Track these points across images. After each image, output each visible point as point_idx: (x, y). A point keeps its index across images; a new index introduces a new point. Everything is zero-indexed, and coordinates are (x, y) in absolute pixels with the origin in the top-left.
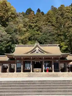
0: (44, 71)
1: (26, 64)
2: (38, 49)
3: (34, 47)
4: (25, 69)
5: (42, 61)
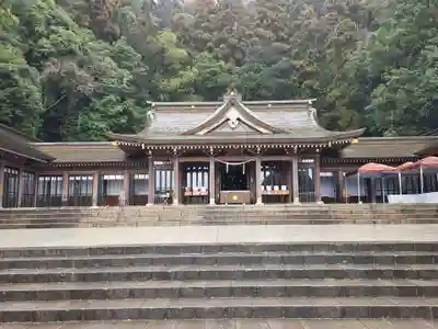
0: (259, 199)
1: (189, 174)
2: (238, 116)
3: (219, 110)
4: (188, 193)
5: (254, 163)
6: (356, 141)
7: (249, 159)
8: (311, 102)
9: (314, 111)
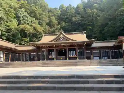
6: (95, 42)
7: (65, 48)
8: (84, 32)
9: (85, 34)
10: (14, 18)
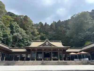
0: (52, 60)
1: (38, 54)
2: (48, 43)
3: (45, 42)
4: (38, 58)
5: (51, 52)
8: (60, 41)
9: (61, 43)
10: (9, 27)
